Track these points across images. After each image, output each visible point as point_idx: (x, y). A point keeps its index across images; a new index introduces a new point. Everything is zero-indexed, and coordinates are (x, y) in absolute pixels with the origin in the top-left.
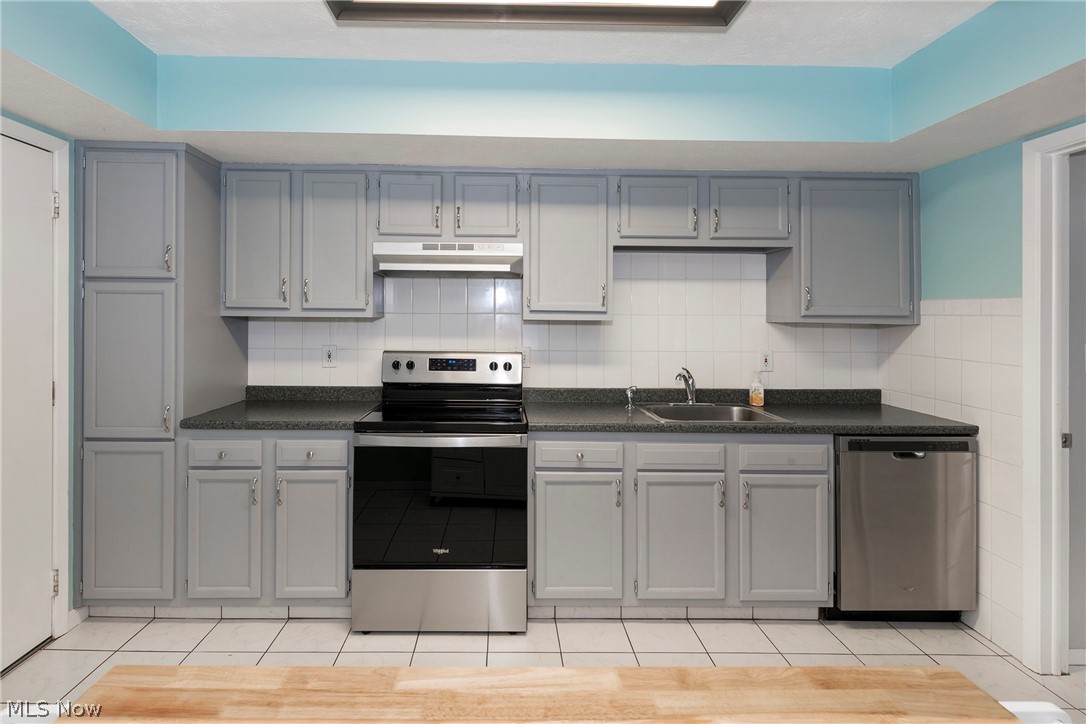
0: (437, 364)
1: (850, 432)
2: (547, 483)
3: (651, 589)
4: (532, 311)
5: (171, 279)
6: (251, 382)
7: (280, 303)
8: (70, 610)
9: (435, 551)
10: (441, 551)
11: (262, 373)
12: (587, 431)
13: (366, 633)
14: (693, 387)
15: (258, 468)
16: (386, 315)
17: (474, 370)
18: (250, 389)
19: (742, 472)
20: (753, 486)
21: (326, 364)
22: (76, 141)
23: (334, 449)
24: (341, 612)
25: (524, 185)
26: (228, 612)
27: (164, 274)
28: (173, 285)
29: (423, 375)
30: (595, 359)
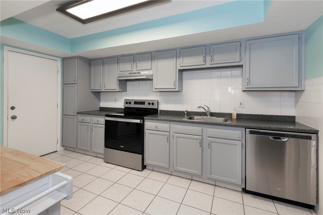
0: (136, 103)
1: (251, 128)
2: (149, 133)
3: (177, 167)
4: (155, 89)
5: (76, 84)
6: (101, 106)
7: (100, 89)
8: (61, 147)
9: (121, 146)
10: (122, 147)
11: (103, 104)
12: (159, 120)
13: (107, 163)
14: (210, 111)
15: (90, 123)
16: (127, 91)
17: (144, 104)
18: (100, 108)
19: (209, 137)
20: (211, 142)
21: (115, 102)
22: (63, 58)
23: (102, 120)
24: (103, 157)
25: (153, 55)
26: (86, 153)
27: (74, 82)
28: (76, 85)
29: (133, 105)
30: (180, 102)
